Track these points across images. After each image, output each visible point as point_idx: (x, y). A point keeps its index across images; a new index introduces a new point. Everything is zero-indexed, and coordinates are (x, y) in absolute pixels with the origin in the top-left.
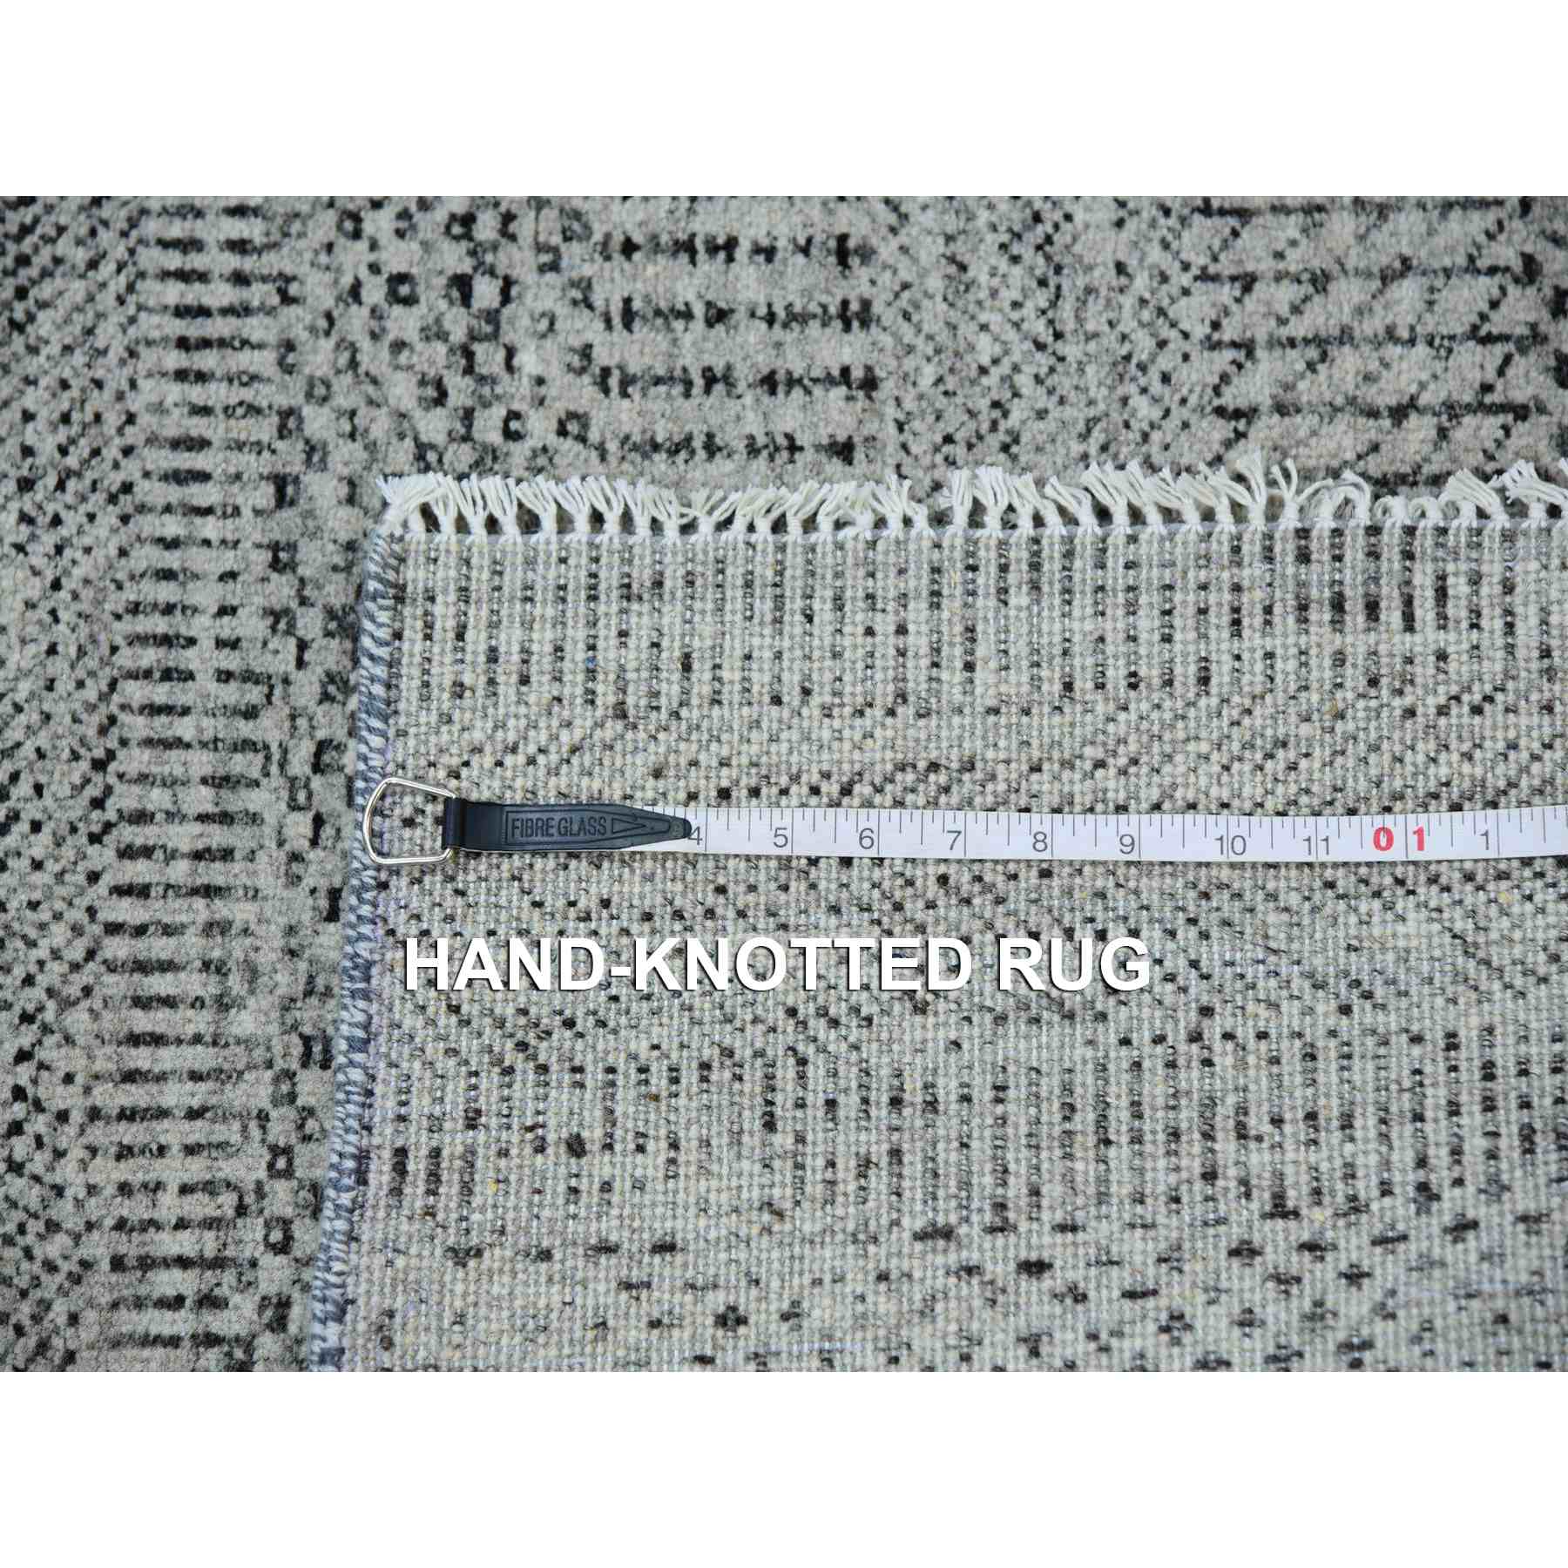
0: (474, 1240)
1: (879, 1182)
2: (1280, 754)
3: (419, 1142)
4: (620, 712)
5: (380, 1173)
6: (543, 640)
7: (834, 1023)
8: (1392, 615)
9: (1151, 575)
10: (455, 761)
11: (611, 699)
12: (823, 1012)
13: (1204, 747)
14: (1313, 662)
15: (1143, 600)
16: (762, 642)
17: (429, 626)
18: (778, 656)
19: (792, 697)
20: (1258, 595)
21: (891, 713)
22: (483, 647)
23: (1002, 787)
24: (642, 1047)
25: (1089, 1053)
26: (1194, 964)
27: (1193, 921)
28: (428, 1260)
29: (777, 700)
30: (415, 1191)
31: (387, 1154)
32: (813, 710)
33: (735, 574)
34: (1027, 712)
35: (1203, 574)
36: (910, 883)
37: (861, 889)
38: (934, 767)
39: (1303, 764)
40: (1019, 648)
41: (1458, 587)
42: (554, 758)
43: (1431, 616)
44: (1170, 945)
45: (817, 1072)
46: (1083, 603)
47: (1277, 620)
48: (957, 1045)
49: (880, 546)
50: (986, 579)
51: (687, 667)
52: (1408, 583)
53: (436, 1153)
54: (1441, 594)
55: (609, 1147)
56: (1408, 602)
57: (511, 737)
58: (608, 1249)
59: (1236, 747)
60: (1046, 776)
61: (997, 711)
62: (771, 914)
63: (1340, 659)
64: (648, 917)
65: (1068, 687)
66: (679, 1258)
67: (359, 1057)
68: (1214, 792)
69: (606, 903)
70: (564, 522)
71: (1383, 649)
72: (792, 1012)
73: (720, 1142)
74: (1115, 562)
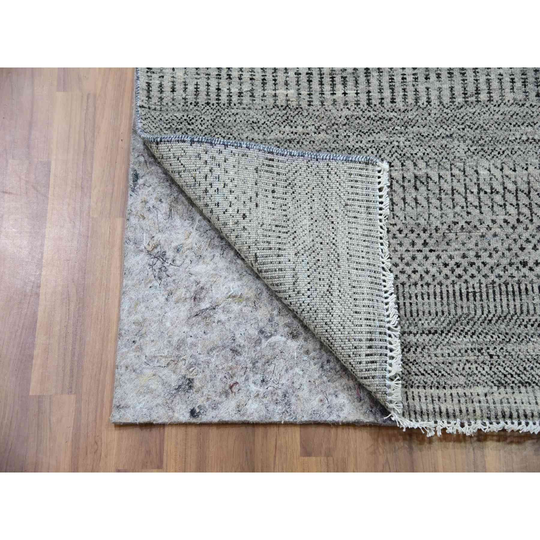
0: (259, 172)
1: (266, 245)
2: (342, 328)
3: (274, 163)
4: (347, 205)
5: (270, 156)
6: (359, 191)
7: (293, 239)
8: (369, 351)
9: (376, 304)
10: (338, 173)
11: (349, 203)
12: (295, 237)
13: (343, 312)
14: (360, 335)
15: (371, 302)
16: (360, 231)
17: (362, 169)
18: (357, 234)
19: (350, 236)
20: (373, 324)
21: (348, 253)
22: (358, 179)
23: (335, 272)
24: (290, 205)
25: (287, 288)
26: (303, 310)
27: (311, 309)
28: (256, 164)
29: (349, 233)
30: (267, 162)
31: (273, 157)
32: (348, 239)
33: (372, 228)
34: (349, 278)
35: (376, 314)
36: (318, 254)
37: (317, 245)
38: (339, 260)
39: (340, 332)
40: (360, 279)
41: (374, 366)
42: (338, 192)
43: (368, 360)
44: (306, 304)
45: (285, 235)
46: (370, 291)
47: (368, 327)
48: (289, 261)
49: (378, 256)
50: (373, 274)
51: (355, 217)
52: (375, 355)
53: (273, 166)
54: (372, 362)
55: (273, 197)
56: (371, 355)
57: (342, 184)
58: (257, 195)
59: (343, 318)
60: (337, 281)
61: (349, 273)
62: (312, 230)
63: (360, 340)
64: (311, 208)
65: (354, 287)
66: (255, 207)
67: (288, 153)
68: (335, 313)
69: (313, 201)
70: (381, 197)
71: (362, 349)
72: (295, 232)
73: (273, 217)
74: (378, 298)
